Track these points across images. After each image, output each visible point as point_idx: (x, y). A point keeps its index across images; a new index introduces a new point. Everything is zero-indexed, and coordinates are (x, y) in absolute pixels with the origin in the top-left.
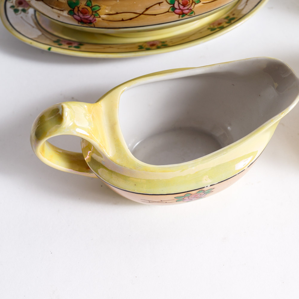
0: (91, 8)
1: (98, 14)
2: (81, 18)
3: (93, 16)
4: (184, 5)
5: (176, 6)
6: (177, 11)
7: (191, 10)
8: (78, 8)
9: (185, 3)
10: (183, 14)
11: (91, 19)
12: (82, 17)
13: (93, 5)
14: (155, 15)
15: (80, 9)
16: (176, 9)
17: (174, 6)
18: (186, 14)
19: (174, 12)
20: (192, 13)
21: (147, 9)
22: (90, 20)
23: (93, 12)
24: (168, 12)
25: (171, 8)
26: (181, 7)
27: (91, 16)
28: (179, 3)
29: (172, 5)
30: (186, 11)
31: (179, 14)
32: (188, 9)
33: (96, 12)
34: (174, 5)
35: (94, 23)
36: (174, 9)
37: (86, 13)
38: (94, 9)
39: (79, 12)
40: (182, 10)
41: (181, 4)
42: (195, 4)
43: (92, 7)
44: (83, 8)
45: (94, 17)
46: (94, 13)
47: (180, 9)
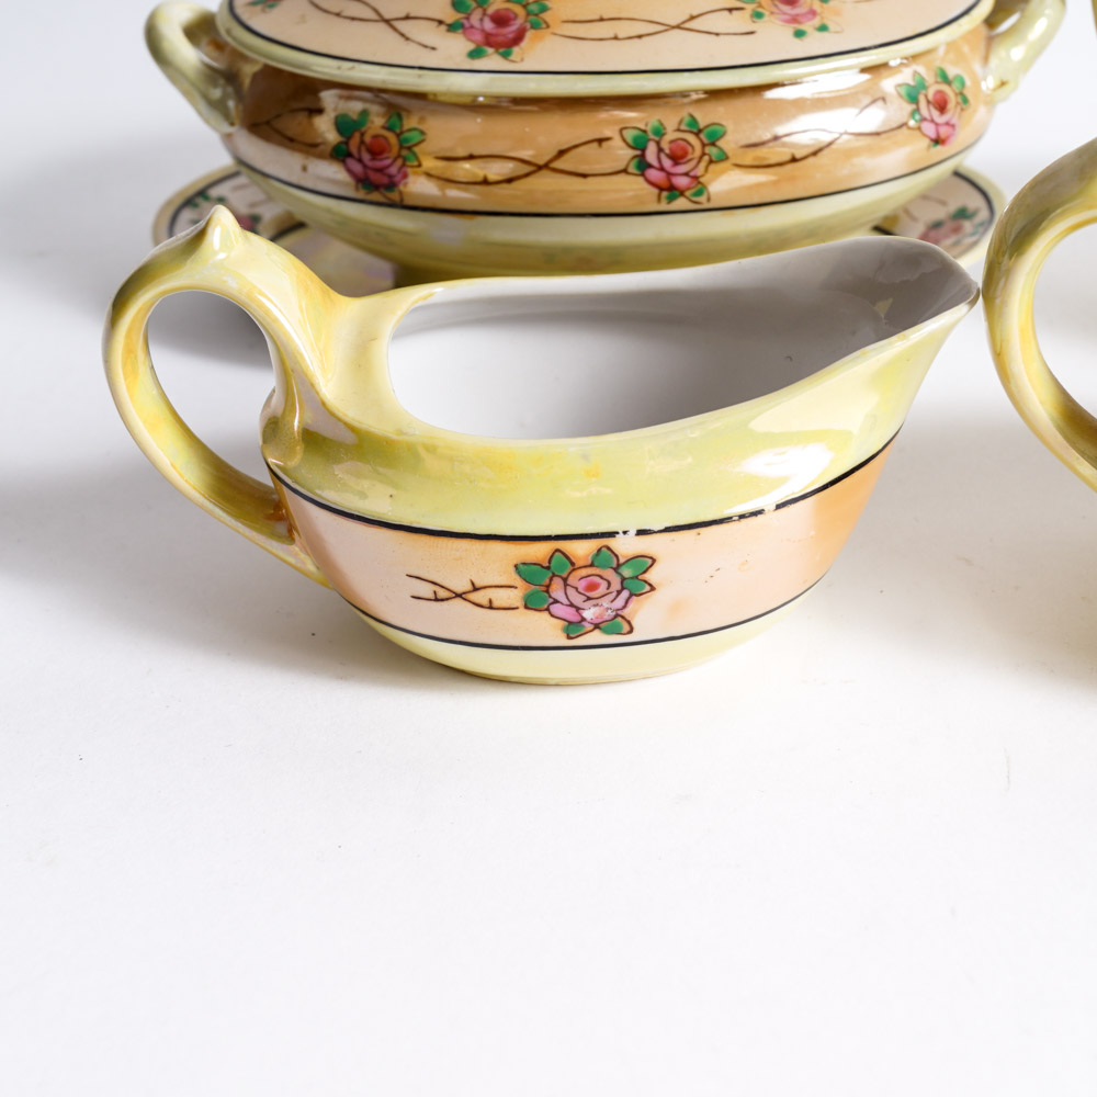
0: (398, 135)
1: (415, 154)
2: (365, 166)
3: (399, 162)
4: (677, 158)
5: (651, 156)
6: (653, 174)
7: (696, 178)
8: (362, 135)
9: (679, 153)
10: (670, 190)
11: (393, 170)
12: (370, 164)
13: (406, 127)
14: (584, 176)
15: (368, 139)
16: (650, 166)
17: (642, 157)
18: (682, 193)
19: (643, 175)
20: (699, 193)
21: (561, 153)
22: (390, 176)
23: (401, 147)
24: (625, 171)
25: (635, 161)
26: (667, 163)
27: (395, 160)
28: (660, 150)
29: (638, 152)
30: (681, 182)
31: (661, 189)
32: (686, 174)
33: (409, 148)
34: (643, 150)
35: (401, 187)
36: (643, 166)
37: (381, 153)
38: (407, 140)
39: (363, 149)
40: (669, 174)
41: (667, 151)
42: (711, 162)
43: (402, 133)
44: (376, 137)
45: (404, 165)
46: (404, 153)
47: (662, 169)
